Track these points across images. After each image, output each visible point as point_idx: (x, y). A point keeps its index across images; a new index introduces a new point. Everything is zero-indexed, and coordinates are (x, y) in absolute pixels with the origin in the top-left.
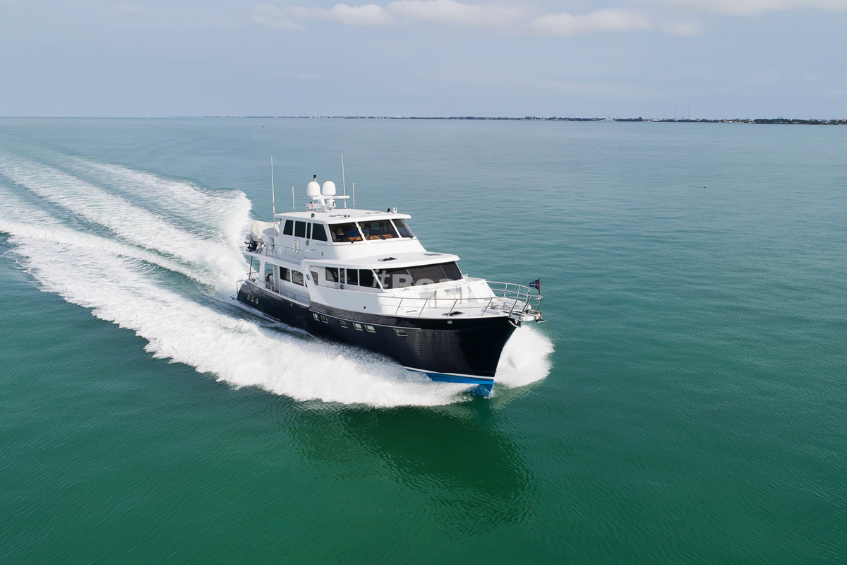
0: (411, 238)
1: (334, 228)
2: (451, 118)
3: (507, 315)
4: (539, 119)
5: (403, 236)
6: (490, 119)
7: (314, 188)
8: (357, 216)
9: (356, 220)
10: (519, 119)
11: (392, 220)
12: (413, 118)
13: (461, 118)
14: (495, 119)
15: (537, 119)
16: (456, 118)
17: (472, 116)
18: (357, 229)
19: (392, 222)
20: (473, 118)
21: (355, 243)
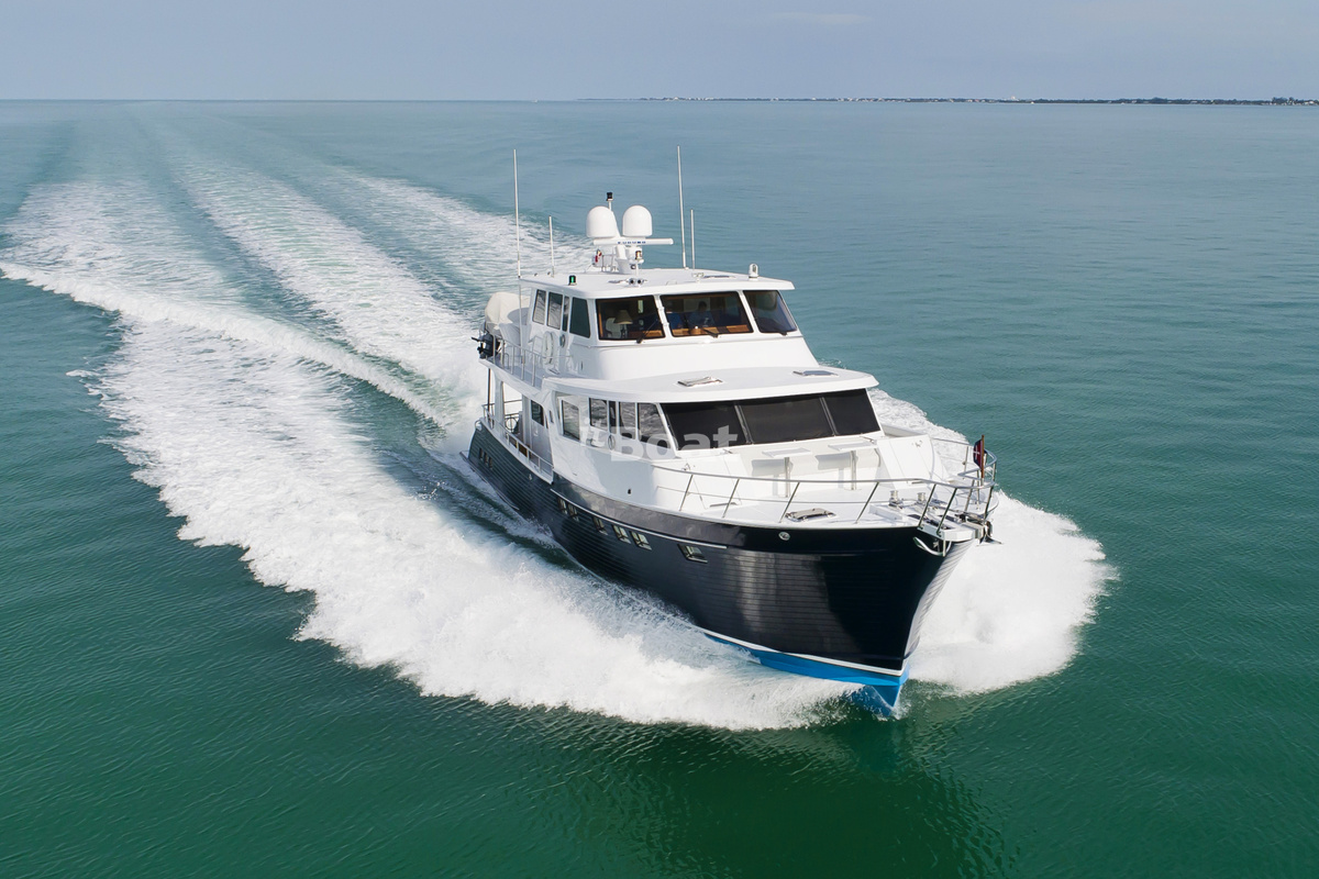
0: (784, 333)
1: (608, 308)
2: (1120, 101)
3: (915, 523)
4: (1302, 102)
5: (763, 330)
6: (1199, 102)
7: (602, 219)
8: (660, 284)
9: (656, 290)
10: (1259, 103)
11: (745, 292)
12: (1041, 101)
13: (1139, 101)
14: (1209, 102)
15: (1297, 102)
16: (1129, 101)
17: (1164, 98)
18: (657, 309)
19: (743, 299)
20: (1165, 102)
21: (645, 342)
